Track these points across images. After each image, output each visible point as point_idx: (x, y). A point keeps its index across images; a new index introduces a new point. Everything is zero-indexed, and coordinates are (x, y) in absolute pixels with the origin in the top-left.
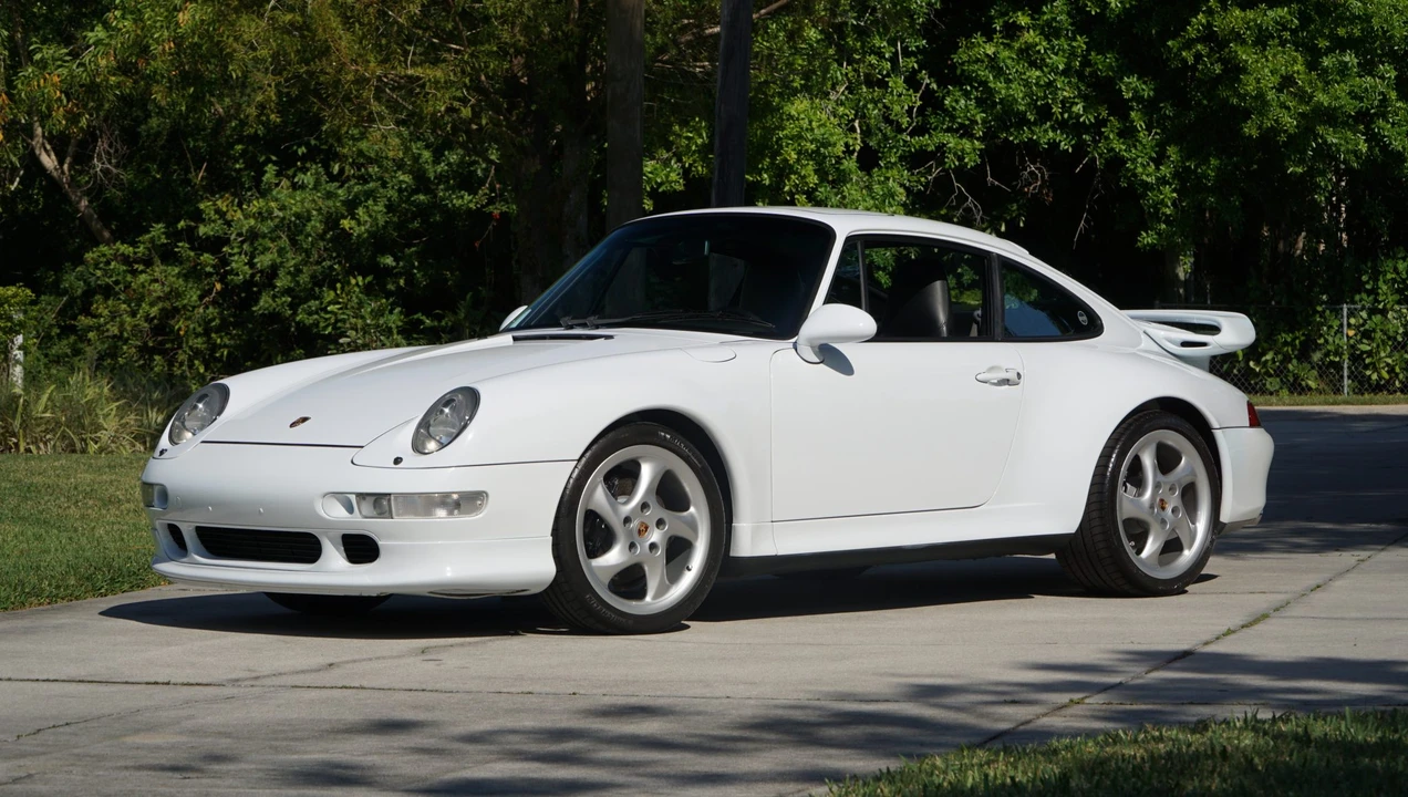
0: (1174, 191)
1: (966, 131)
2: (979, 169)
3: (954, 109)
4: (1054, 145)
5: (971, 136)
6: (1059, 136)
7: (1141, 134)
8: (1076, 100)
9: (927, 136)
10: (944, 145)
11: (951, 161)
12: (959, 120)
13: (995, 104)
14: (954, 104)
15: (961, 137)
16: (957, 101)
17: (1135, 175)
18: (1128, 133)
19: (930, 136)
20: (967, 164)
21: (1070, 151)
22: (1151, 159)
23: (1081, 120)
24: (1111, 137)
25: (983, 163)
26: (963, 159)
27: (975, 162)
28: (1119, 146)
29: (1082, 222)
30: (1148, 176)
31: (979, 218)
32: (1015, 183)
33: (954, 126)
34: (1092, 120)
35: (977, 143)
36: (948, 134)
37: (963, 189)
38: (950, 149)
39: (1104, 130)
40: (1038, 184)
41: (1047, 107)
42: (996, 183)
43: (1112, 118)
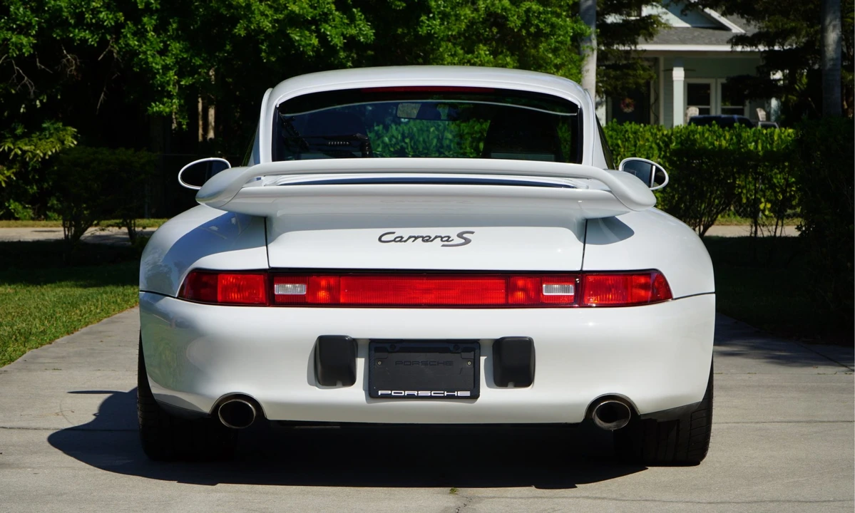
0: (175, 74)
1: (23, 30)
2: (31, 56)
3: (15, 13)
4: (84, 41)
5: (27, 35)
6: (87, 35)
7: (150, 35)
8: (102, 9)
10: (9, 40)
11: (13, 52)
12: (18, 23)
13: (45, 11)
14: (16, 11)
15: (20, 33)
16: (18, 9)
17: (147, 63)
18: (140, 34)
20: (24, 53)
21: (96, 45)
22: (158, 52)
23: (105, 24)
24: (128, 35)
25: (34, 52)
26: (22, 50)
27: (30, 52)
28: (134, 43)
29: (102, 95)
30: (156, 64)
31: (32, 91)
32: (56, 68)
33: (15, 26)
34: (113, 24)
35: (31, 39)
36: (10, 32)
37: (21, 71)
38: (12, 43)
39: (123, 31)
40: (74, 68)
41: (82, 14)
42: (43, 67)
43: (129, 22)
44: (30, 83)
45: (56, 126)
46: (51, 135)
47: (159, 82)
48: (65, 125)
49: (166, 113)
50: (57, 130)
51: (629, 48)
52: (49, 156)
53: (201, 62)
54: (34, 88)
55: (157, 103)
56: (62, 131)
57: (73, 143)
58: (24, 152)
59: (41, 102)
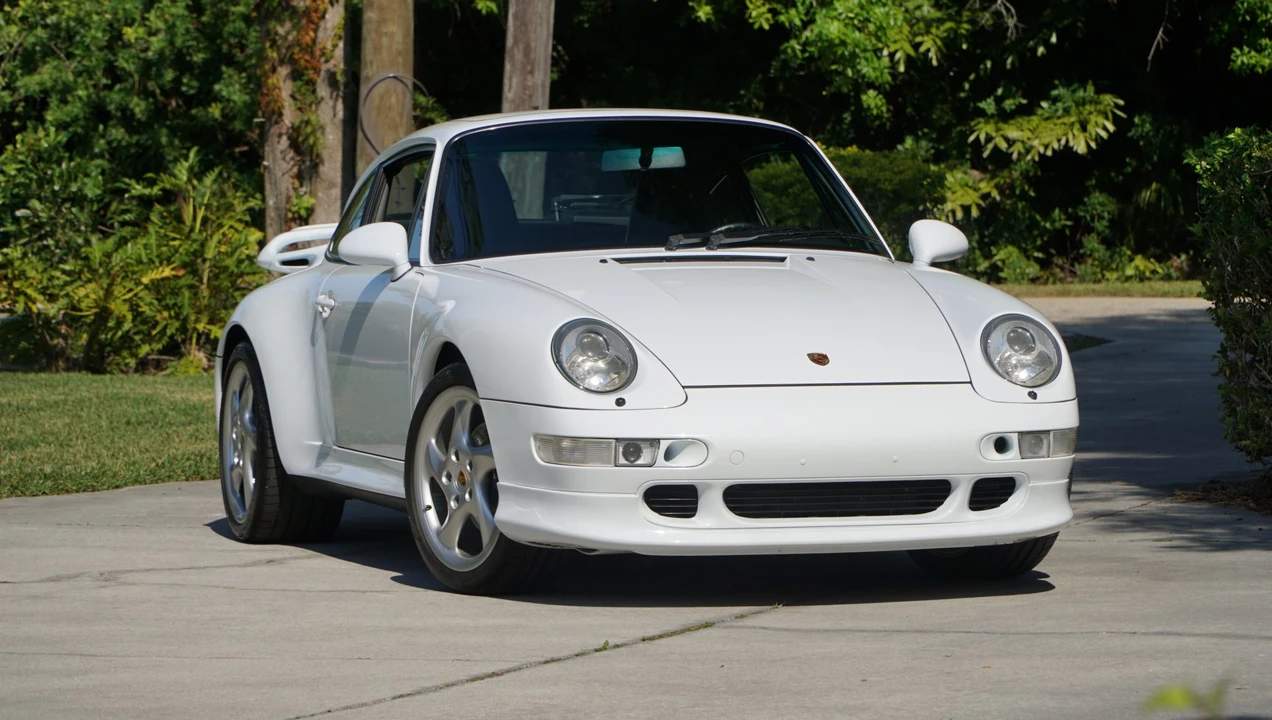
29: (1160, 33)
31: (1012, 26)
44: (1008, 10)
45: (1080, 94)
46: (1067, 111)
48: (1099, 91)
49: (1263, 68)
50: (1082, 102)
52: (1054, 150)
54: (1015, 18)
55: (1246, 49)
56: (1091, 102)
57: (1105, 128)
58: (1010, 142)
59: (1047, 44)
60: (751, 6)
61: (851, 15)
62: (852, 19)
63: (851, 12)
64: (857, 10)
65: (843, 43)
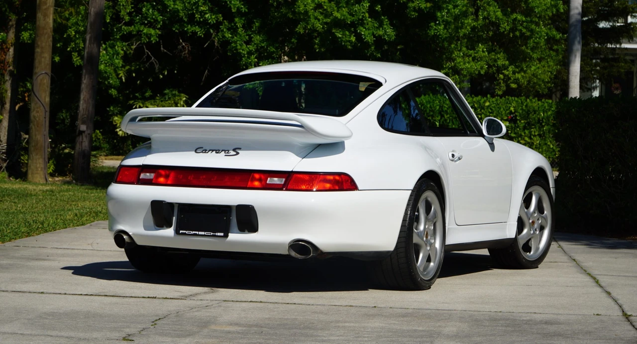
0: (256, 58)
1: (151, 25)
2: (157, 43)
3: (146, 13)
4: (194, 33)
5: (154, 28)
6: (197, 29)
7: (240, 30)
8: (207, 12)
9: (133, 27)
10: (142, 31)
11: (145, 40)
12: (149, 19)
13: (167, 12)
14: (147, 12)
15: (149, 27)
16: (148, 10)
17: (236, 50)
18: (234, 30)
19: (135, 27)
20: (152, 41)
21: (203, 36)
22: (245, 42)
23: (209, 21)
24: (225, 30)
25: (159, 40)
26: (151, 38)
27: (156, 40)
28: (228, 35)
29: (206, 71)
30: (243, 50)
31: (157, 68)
32: (174, 51)
33: (146, 22)
34: (215, 22)
35: (157, 31)
36: (143, 26)
37: (149, 53)
38: (144, 33)
39: (221, 27)
40: (186, 52)
41: (193, 15)
42: (165, 51)
43: (225, 21)
44: (155, 62)
45: (174, 92)
46: (169, 99)
47: (244, 63)
48: (180, 92)
50: (174, 95)
51: (615, 47)
53: (274, 50)
54: (158, 65)
56: (178, 96)
59: (163, 75)
60: (74, 57)
61: (106, 62)
62: (106, 63)
63: (106, 61)
64: (109, 60)
65: (106, 72)
